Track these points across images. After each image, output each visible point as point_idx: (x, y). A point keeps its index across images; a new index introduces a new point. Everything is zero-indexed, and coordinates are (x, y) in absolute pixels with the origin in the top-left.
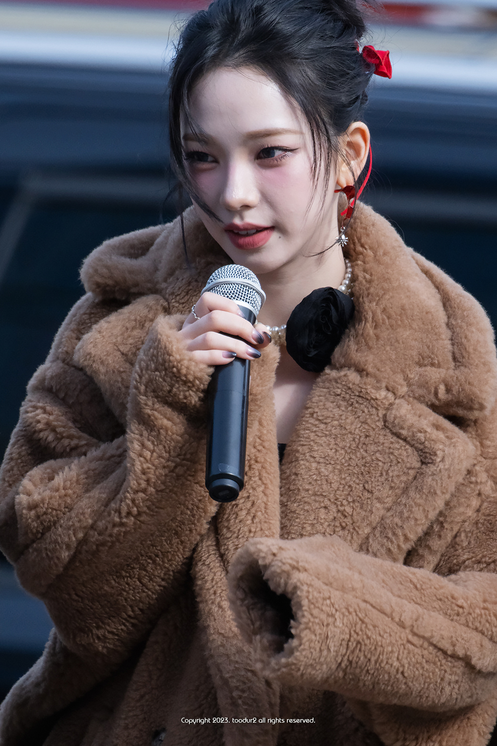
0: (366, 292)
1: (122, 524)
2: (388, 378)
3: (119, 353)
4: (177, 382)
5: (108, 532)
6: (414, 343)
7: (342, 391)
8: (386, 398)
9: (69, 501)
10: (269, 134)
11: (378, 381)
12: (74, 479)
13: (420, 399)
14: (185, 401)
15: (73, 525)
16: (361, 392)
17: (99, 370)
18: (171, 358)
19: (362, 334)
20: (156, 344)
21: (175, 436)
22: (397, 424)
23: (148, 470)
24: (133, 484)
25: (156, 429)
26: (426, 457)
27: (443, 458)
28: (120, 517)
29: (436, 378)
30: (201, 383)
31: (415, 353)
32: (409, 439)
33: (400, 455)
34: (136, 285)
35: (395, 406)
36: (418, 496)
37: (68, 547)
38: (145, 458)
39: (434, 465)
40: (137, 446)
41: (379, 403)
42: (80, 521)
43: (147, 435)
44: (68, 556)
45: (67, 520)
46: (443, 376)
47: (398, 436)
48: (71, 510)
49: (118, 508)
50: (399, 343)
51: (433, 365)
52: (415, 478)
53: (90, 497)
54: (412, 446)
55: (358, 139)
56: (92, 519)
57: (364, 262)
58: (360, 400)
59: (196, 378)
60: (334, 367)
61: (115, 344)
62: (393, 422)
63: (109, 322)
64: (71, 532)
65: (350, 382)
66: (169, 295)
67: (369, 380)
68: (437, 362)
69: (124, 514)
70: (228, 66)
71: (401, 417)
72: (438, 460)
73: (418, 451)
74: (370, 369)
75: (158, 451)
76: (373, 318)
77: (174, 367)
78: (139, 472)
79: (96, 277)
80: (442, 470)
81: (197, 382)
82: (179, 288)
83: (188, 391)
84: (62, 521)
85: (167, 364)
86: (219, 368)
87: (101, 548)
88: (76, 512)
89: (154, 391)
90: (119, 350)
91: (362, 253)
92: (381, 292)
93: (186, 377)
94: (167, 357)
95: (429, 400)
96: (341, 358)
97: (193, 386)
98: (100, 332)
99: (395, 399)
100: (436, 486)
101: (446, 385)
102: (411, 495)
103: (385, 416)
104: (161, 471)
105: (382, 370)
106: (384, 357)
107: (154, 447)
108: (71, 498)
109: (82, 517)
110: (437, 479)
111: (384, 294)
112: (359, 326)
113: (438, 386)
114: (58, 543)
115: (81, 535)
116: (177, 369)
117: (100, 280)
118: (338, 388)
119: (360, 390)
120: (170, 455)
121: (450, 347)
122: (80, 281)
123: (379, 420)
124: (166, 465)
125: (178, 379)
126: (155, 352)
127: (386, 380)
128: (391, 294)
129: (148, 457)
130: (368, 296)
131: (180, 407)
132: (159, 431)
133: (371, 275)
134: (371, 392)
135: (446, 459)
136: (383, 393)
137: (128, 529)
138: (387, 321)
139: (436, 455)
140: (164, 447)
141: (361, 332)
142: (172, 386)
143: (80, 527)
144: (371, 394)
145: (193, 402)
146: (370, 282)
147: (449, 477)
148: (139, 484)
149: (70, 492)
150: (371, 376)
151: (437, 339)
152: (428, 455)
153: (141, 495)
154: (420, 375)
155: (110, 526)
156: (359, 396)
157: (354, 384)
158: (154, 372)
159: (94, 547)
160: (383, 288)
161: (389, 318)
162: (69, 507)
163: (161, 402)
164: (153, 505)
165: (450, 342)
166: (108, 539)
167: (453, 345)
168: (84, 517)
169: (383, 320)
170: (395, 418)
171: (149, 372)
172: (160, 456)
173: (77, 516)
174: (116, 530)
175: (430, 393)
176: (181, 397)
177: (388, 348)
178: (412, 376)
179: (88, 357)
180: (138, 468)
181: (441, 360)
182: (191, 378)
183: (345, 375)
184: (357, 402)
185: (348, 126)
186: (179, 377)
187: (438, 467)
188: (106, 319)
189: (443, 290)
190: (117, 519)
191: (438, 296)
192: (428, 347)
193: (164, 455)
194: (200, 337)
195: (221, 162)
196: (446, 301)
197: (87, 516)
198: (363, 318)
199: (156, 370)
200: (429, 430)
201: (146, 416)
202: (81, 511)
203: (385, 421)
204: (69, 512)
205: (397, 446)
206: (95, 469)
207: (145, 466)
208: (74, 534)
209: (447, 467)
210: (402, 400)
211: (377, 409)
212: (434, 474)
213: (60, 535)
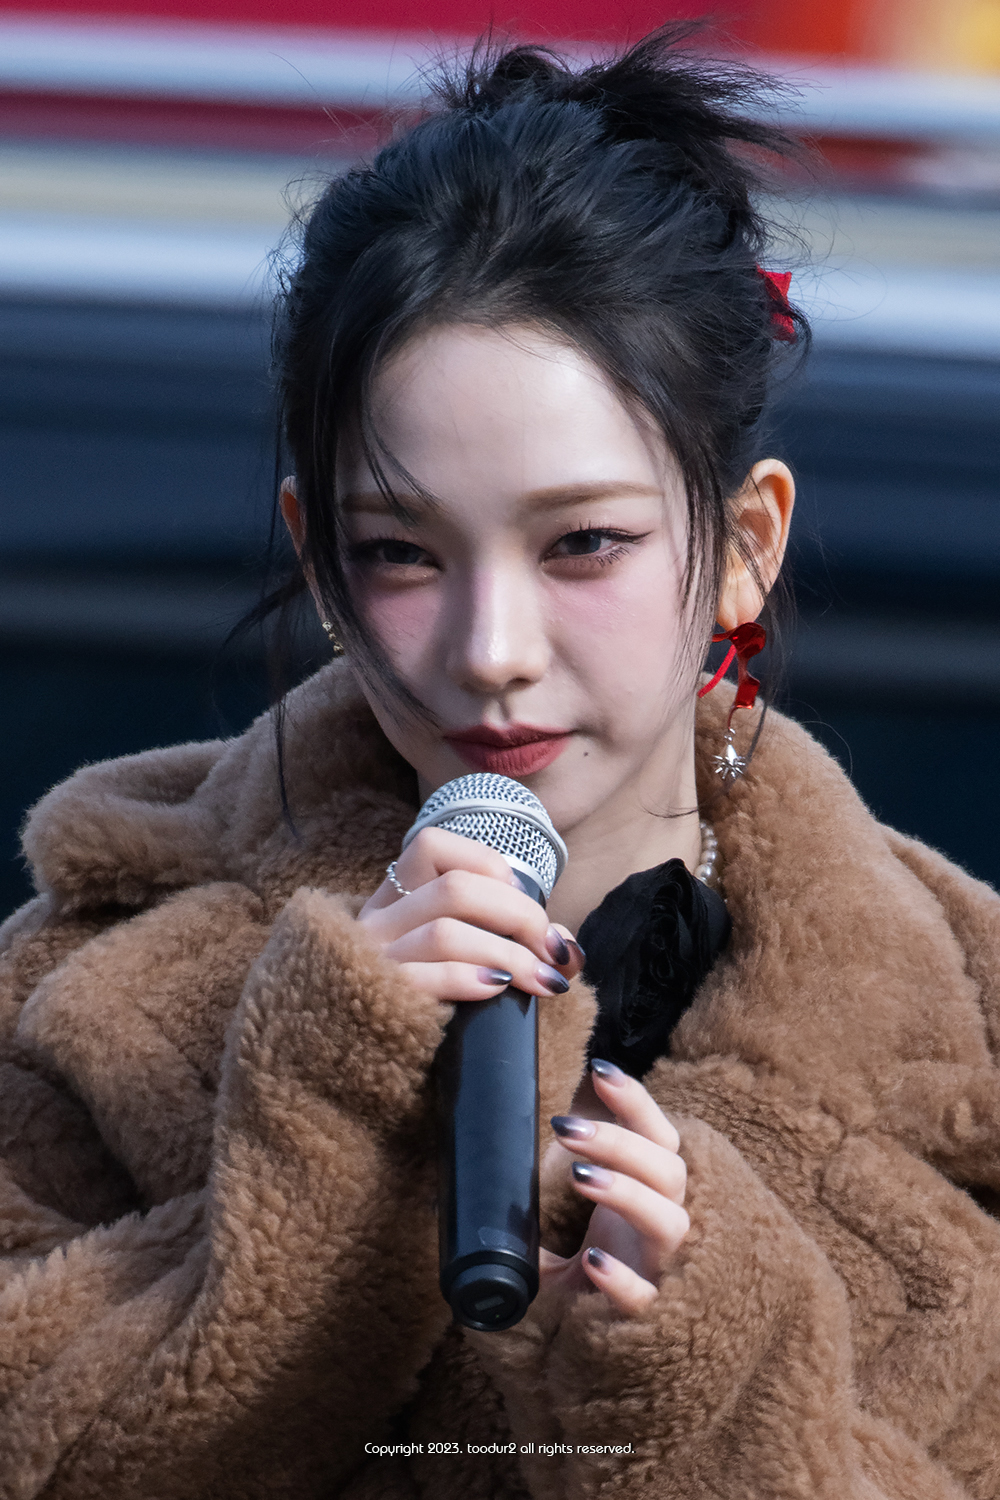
0: (761, 880)
1: (192, 1404)
2: (826, 1082)
3: (141, 1013)
4: (361, 1036)
5: (152, 1425)
6: (889, 1002)
7: (708, 1107)
8: (821, 1129)
9: (41, 1343)
10: (582, 496)
11: (800, 1087)
12: (55, 1290)
13: (907, 1138)
14: (377, 1089)
15: (55, 1404)
16: (757, 1111)
17: (88, 1052)
18: (348, 974)
19: (758, 974)
20: (305, 944)
21: (344, 1180)
22: (852, 1197)
23: (273, 1263)
24: (233, 1297)
25: (297, 1159)
26: (921, 1291)
27: (968, 1296)
28: (190, 1386)
29: (948, 1085)
30: (421, 1043)
31: (892, 1026)
32: (880, 1238)
33: (858, 1276)
34: (173, 864)
35: (847, 1153)
36: (897, 1389)
37: (38, 1460)
38: (265, 1231)
39: (943, 1312)
40: (245, 1198)
41: (804, 1141)
42: (72, 1394)
43: (271, 1174)
44: (36, 1483)
45: (37, 1393)
46: (966, 1081)
47: (855, 1228)
48: (46, 1367)
49: (183, 1363)
50: (851, 999)
51: (937, 1055)
52: (890, 1341)
53: (98, 1335)
54: (886, 1259)
55: (769, 501)
56: (104, 1388)
57: (753, 814)
58: (756, 1133)
59: (411, 1028)
60: (684, 1056)
61: (127, 992)
62: (843, 1193)
63: (112, 944)
64: (48, 1421)
65: (730, 1086)
66: (265, 880)
67: (778, 1081)
68: (948, 1049)
69: (201, 1376)
70: (473, 321)
71: (863, 1181)
72: (955, 1301)
73: (899, 1272)
74: (781, 1056)
75: (298, 1214)
76: (783, 936)
77: (353, 996)
78: (249, 1265)
79: (67, 846)
80: (963, 1328)
81: (412, 1039)
82: (292, 862)
83: (387, 1062)
84: (24, 1396)
85: (335, 990)
86: (466, 1009)
87: (127, 1464)
88: (62, 1370)
89: (296, 1062)
90: (137, 1006)
91: (743, 795)
92: (801, 877)
93: (385, 1025)
94: (335, 972)
95: (930, 1142)
96: (702, 1033)
97: (402, 1050)
98: (88, 966)
99: (844, 1135)
100: (943, 1368)
101: (975, 1104)
102: (879, 1383)
103: (820, 1175)
104: (302, 1267)
105: (811, 1060)
106: (814, 1030)
107: (289, 1205)
108: (47, 1337)
109: (78, 1383)
110: (949, 1348)
111: (810, 882)
112: (746, 958)
113: (955, 1104)
114: (12, 1451)
115: (72, 1430)
116: (362, 1002)
117: (76, 852)
118: (697, 1101)
119: (754, 1107)
120: (328, 1229)
121: (978, 1019)
122: (23, 860)
123: (801, 1185)
124: (316, 1251)
125: (363, 1029)
126: (302, 964)
127: (820, 1085)
128: (827, 882)
129: (274, 1229)
130: (768, 888)
131: (359, 1103)
132: (304, 1163)
133: (774, 840)
134: (783, 1111)
135: (976, 1302)
136: (812, 1119)
137: (206, 1415)
138: (819, 943)
139: (949, 1286)
140: (316, 1206)
141: (753, 971)
142: (345, 1048)
143: (74, 1410)
144: (783, 1117)
145: (397, 1091)
146: (771, 855)
147: (979, 1347)
148: (248, 1299)
149: (46, 1321)
150: (783, 1076)
151: (946, 999)
152: (927, 1285)
153: (249, 1327)
154: (907, 1079)
155: (158, 1409)
156: (752, 1122)
157: (738, 1091)
158: (300, 1011)
159: (112, 1463)
160: (805, 869)
161: (823, 937)
162: (43, 1360)
163: (313, 1089)
164: (274, 1354)
165: (978, 1007)
166: (150, 1440)
167: (985, 1012)
168: (84, 1382)
169: (810, 941)
170: (847, 1184)
171: (285, 1013)
172: (303, 1229)
173: (64, 1382)
174: (175, 1419)
175: (933, 1121)
176: (368, 1077)
177: (824, 1009)
178: (887, 1081)
179: (60, 1022)
180: (248, 1254)
181: (958, 1041)
182: (397, 1026)
183: (716, 1072)
184: (747, 1136)
185: (748, 470)
186: (368, 1024)
187: (951, 1319)
188: (101, 937)
189: (949, 893)
190: (181, 1392)
191: (938, 908)
192: (925, 1015)
193: (315, 1225)
194: (419, 932)
195: (451, 565)
196: (959, 917)
197: (91, 1380)
198: (757, 939)
199: (306, 1006)
200: (932, 1221)
201: (273, 1125)
202: (75, 1368)
203: (820, 1189)
204: (42, 1371)
205: (850, 1253)
206: (108, 1270)
207: (266, 1251)
208: (56, 1428)
209: (975, 1320)
210: (864, 1140)
211: (799, 1157)
212: (941, 1336)
213: (17, 1430)
